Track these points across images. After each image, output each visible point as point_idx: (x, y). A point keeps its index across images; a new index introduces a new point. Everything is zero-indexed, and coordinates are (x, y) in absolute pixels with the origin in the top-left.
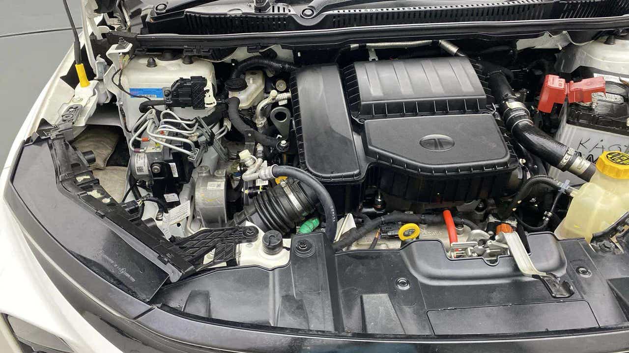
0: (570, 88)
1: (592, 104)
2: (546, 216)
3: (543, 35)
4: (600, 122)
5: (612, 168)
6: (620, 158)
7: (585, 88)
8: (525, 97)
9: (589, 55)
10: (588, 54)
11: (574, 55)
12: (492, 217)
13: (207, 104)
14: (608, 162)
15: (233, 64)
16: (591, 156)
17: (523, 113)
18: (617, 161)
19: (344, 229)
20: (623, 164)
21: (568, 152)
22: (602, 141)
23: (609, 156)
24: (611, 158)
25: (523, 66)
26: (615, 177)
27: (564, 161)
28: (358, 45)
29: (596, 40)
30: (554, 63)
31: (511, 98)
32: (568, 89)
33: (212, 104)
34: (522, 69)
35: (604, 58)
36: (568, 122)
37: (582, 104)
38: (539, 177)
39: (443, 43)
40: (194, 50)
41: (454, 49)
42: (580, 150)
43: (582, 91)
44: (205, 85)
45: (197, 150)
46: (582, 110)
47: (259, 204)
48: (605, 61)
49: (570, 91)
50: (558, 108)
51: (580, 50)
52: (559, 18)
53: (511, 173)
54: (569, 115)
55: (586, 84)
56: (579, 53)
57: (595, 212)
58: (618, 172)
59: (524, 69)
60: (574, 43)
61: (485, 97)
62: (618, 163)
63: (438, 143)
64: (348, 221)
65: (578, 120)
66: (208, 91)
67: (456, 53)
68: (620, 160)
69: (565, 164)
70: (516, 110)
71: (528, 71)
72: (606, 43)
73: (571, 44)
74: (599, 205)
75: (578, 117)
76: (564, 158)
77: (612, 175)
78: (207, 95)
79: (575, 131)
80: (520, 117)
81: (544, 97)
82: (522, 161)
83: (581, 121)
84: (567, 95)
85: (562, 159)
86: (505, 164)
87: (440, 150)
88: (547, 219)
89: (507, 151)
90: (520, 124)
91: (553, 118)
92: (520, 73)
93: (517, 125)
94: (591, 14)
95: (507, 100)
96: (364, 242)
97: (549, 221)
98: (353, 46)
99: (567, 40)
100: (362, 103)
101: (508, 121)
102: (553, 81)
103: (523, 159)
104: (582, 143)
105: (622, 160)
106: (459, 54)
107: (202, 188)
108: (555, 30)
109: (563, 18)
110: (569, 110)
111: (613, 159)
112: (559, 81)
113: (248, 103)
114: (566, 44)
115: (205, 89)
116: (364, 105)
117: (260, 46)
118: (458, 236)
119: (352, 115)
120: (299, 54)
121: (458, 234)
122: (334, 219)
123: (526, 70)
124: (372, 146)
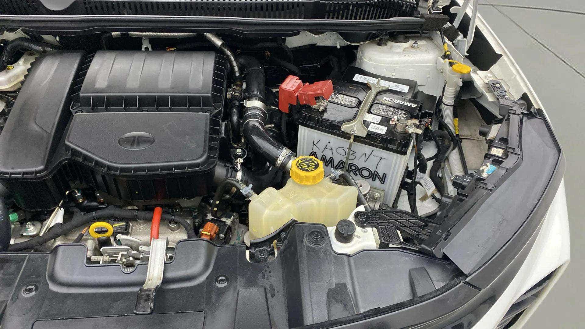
1: (319, 107)
9: (362, 55)
12: (210, 214)
15: (2, 45)
16: (324, 156)
17: (257, 112)
18: (303, 167)
19: (50, 223)
20: (307, 170)
21: (282, 154)
22: (329, 142)
23: (300, 162)
27: (279, 162)
28: (120, 33)
29: (370, 41)
39: (209, 35)
41: (218, 43)
42: (315, 150)
49: (299, 93)
56: (358, 53)
59: (314, 65)
60: (348, 43)
61: (209, 95)
63: (135, 141)
67: (220, 47)
68: (306, 166)
69: (280, 165)
70: (255, 108)
71: (319, 66)
72: (379, 44)
75: (306, 119)
76: (278, 159)
79: (307, 132)
80: (253, 116)
83: (309, 122)
84: (298, 97)
87: (135, 148)
89: (204, 152)
90: (250, 123)
93: (247, 123)
98: (114, 34)
100: (81, 95)
102: (290, 82)
104: (314, 143)
105: (309, 166)
111: (300, 165)
116: (83, 97)
117: (4, 28)
118: (173, 232)
119: (71, 106)
120: (58, 38)
121: (172, 230)
122: (2, 218)
123: (317, 66)
124: (68, 141)
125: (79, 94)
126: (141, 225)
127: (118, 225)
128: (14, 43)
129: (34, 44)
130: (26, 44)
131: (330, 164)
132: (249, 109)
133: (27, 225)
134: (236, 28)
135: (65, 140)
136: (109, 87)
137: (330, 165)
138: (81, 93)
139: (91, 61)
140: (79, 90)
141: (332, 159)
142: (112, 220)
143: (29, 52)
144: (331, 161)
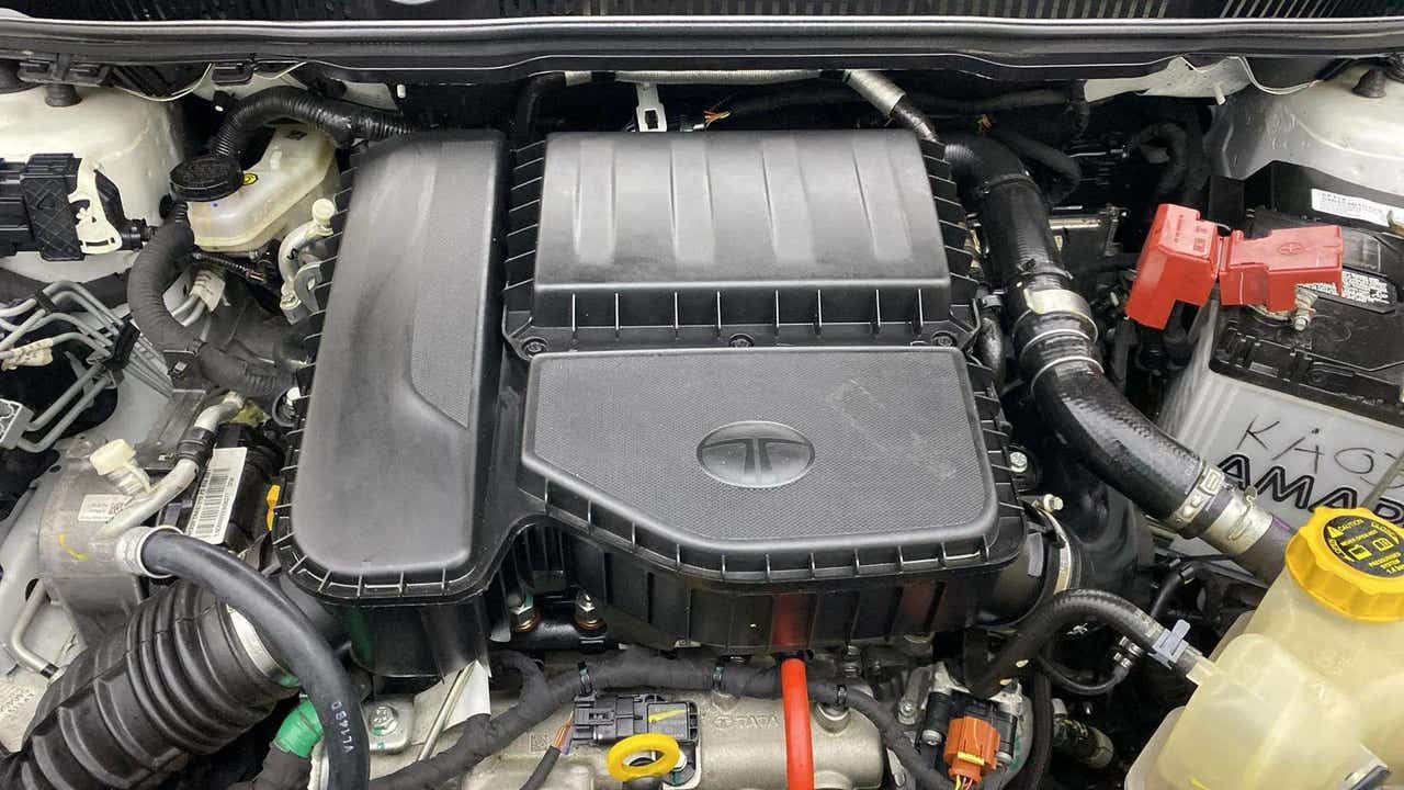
0: (1228, 261)
1: (1294, 313)
2: (1125, 653)
3: (1163, 66)
4: (1317, 377)
5: (1339, 585)
6: (1367, 544)
7: (1276, 264)
8: (1113, 229)
9: (1303, 126)
10: (1299, 122)
11: (1260, 122)
12: (946, 674)
13: (88, 244)
14: (1326, 560)
15: (219, 109)
16: (1278, 471)
17: (1072, 330)
18: (1360, 557)
19: (450, 711)
20: (1378, 571)
21: (1203, 485)
22: (1317, 431)
23: (1335, 533)
24: (1339, 539)
25: (1113, 142)
26: (1347, 614)
27: (1188, 511)
28: (589, 72)
29: (1326, 80)
30: (1205, 132)
31: (1044, 273)
32: (1224, 261)
33: (106, 243)
34: (1106, 147)
35: (1347, 141)
36: (1215, 365)
37: (1262, 310)
38: (1089, 596)
39: (860, 76)
40: (53, 67)
41: (888, 96)
42: (1249, 449)
43: (1267, 276)
44: (70, 186)
45: (16, 407)
46: (1261, 332)
47: (138, 641)
48: (1350, 150)
49: (1228, 269)
50: (1186, 315)
51: (1279, 106)
52: (1218, 16)
53: (997, 574)
54: (1221, 341)
55: (1283, 250)
56: (1275, 116)
57: (1266, 757)
58: (1360, 598)
59: (1113, 151)
60: (1261, 87)
61: (945, 282)
62: (1361, 566)
63: (756, 456)
64: (466, 690)
65: (1247, 364)
66: (85, 204)
67: (894, 112)
68: (1367, 554)
69: (1190, 521)
70: (1057, 317)
71: (1125, 155)
72: (1360, 90)
73: (1251, 86)
74: (1279, 732)
75: (1247, 355)
76: (1188, 501)
77: (1336, 606)
78: (82, 214)
79: (1233, 393)
80: (1061, 346)
81: (1150, 272)
82: (1051, 502)
83: (1255, 366)
84: (1218, 281)
85: (1180, 505)
86: (976, 544)
88: (1126, 663)
89: (987, 496)
90: (1059, 371)
91: (1174, 341)
92: (1101, 163)
93: (1051, 372)
94: (1314, 10)
95: (1029, 279)
96: (521, 752)
97: (1131, 669)
98: (569, 74)
99: (1241, 76)
100: (540, 287)
101: (1024, 351)
102: (1179, 228)
103: (1056, 495)
104: (1252, 431)
105: (1376, 555)
106: (903, 112)
107: (62, 513)
108: (1202, 52)
109: (1229, 15)
110: (1223, 325)
111: (1345, 549)
112: (1198, 229)
113: (252, 235)
114: (1238, 86)
115: (72, 198)
116: (547, 295)
117: (254, 62)
118: (831, 735)
119: (503, 325)
120: (401, 91)
121: (830, 730)
122: (349, 744)
123: (1120, 155)
124: (534, 456)
125: (531, 284)
126: (723, 708)
127: (664, 716)
128: (259, 105)
129: (327, 108)
130: (303, 108)
131: (1296, 494)
132: (1043, 318)
133: (376, 715)
134: (972, 51)
135: (520, 455)
136: (625, 262)
137: (1293, 498)
138: (541, 283)
139: (539, 170)
140: (527, 269)
141: (1307, 480)
142: (643, 696)
143: (289, 128)
144: (1301, 488)
